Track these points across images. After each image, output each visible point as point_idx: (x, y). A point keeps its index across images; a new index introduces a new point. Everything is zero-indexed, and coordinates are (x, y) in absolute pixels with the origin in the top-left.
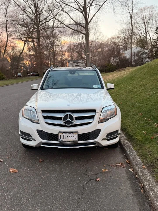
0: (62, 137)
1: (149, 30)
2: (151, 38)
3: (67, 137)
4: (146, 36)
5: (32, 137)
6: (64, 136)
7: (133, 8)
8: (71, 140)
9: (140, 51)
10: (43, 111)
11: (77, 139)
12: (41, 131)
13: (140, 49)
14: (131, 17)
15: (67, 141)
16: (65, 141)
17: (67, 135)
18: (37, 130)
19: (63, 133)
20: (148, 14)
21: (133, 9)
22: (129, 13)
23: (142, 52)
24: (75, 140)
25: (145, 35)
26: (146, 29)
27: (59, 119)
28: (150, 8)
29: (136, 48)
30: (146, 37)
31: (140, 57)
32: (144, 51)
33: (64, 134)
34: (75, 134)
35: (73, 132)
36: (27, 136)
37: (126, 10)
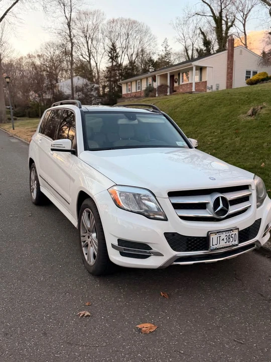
0: (215, 242)
1: (93, 50)
2: (96, 64)
3: (223, 240)
4: (90, 59)
5: (151, 249)
6: (219, 238)
7: (71, 10)
8: (228, 244)
9: (86, 85)
10: (171, 194)
11: (237, 242)
12: (174, 234)
13: (85, 81)
14: (69, 26)
15: (222, 248)
16: (220, 248)
17: (223, 236)
18: (166, 234)
19: (218, 232)
20: (90, 23)
21: (71, 12)
22: (66, 16)
23: (89, 87)
24: (234, 243)
25: (88, 59)
26: (90, 49)
27: (203, 206)
28: (94, 15)
29: (78, 79)
30: (89, 62)
31: (86, 95)
32: (92, 85)
33: (218, 235)
34: (234, 233)
35: (231, 230)
36: (140, 249)
37: (59, 11)
